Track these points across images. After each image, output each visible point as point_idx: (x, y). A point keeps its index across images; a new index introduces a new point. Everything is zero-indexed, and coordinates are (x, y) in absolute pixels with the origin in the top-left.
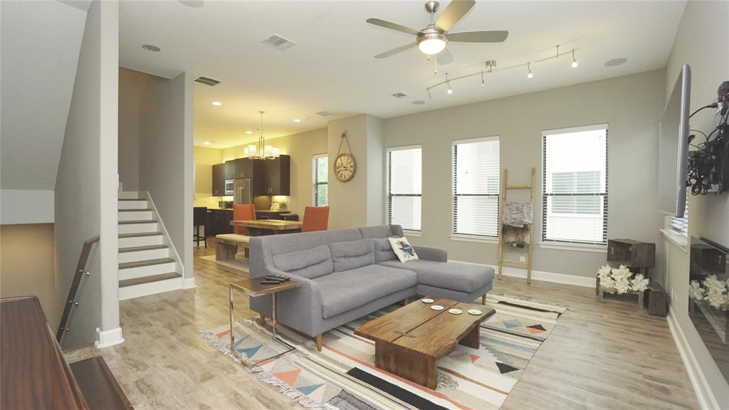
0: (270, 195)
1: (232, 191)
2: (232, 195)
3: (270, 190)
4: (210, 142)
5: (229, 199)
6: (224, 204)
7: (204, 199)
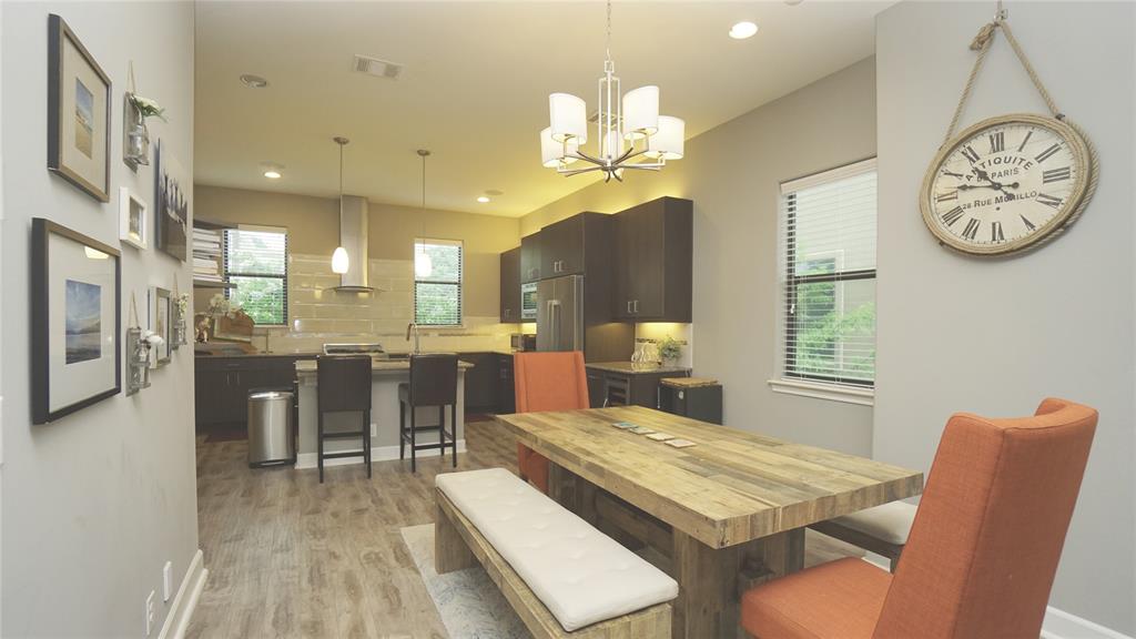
0: (633, 320)
1: (535, 310)
2: (533, 321)
3: (633, 306)
4: (490, 193)
5: (530, 329)
6: (520, 342)
7: (484, 329)
